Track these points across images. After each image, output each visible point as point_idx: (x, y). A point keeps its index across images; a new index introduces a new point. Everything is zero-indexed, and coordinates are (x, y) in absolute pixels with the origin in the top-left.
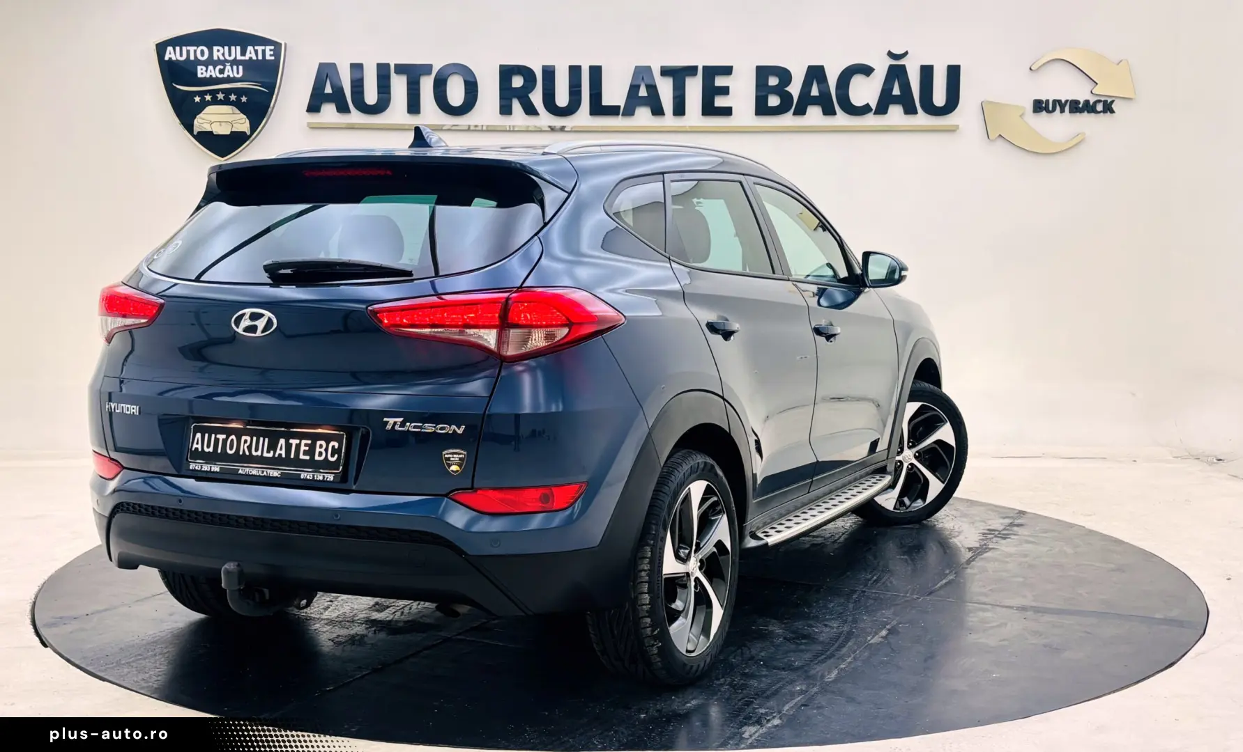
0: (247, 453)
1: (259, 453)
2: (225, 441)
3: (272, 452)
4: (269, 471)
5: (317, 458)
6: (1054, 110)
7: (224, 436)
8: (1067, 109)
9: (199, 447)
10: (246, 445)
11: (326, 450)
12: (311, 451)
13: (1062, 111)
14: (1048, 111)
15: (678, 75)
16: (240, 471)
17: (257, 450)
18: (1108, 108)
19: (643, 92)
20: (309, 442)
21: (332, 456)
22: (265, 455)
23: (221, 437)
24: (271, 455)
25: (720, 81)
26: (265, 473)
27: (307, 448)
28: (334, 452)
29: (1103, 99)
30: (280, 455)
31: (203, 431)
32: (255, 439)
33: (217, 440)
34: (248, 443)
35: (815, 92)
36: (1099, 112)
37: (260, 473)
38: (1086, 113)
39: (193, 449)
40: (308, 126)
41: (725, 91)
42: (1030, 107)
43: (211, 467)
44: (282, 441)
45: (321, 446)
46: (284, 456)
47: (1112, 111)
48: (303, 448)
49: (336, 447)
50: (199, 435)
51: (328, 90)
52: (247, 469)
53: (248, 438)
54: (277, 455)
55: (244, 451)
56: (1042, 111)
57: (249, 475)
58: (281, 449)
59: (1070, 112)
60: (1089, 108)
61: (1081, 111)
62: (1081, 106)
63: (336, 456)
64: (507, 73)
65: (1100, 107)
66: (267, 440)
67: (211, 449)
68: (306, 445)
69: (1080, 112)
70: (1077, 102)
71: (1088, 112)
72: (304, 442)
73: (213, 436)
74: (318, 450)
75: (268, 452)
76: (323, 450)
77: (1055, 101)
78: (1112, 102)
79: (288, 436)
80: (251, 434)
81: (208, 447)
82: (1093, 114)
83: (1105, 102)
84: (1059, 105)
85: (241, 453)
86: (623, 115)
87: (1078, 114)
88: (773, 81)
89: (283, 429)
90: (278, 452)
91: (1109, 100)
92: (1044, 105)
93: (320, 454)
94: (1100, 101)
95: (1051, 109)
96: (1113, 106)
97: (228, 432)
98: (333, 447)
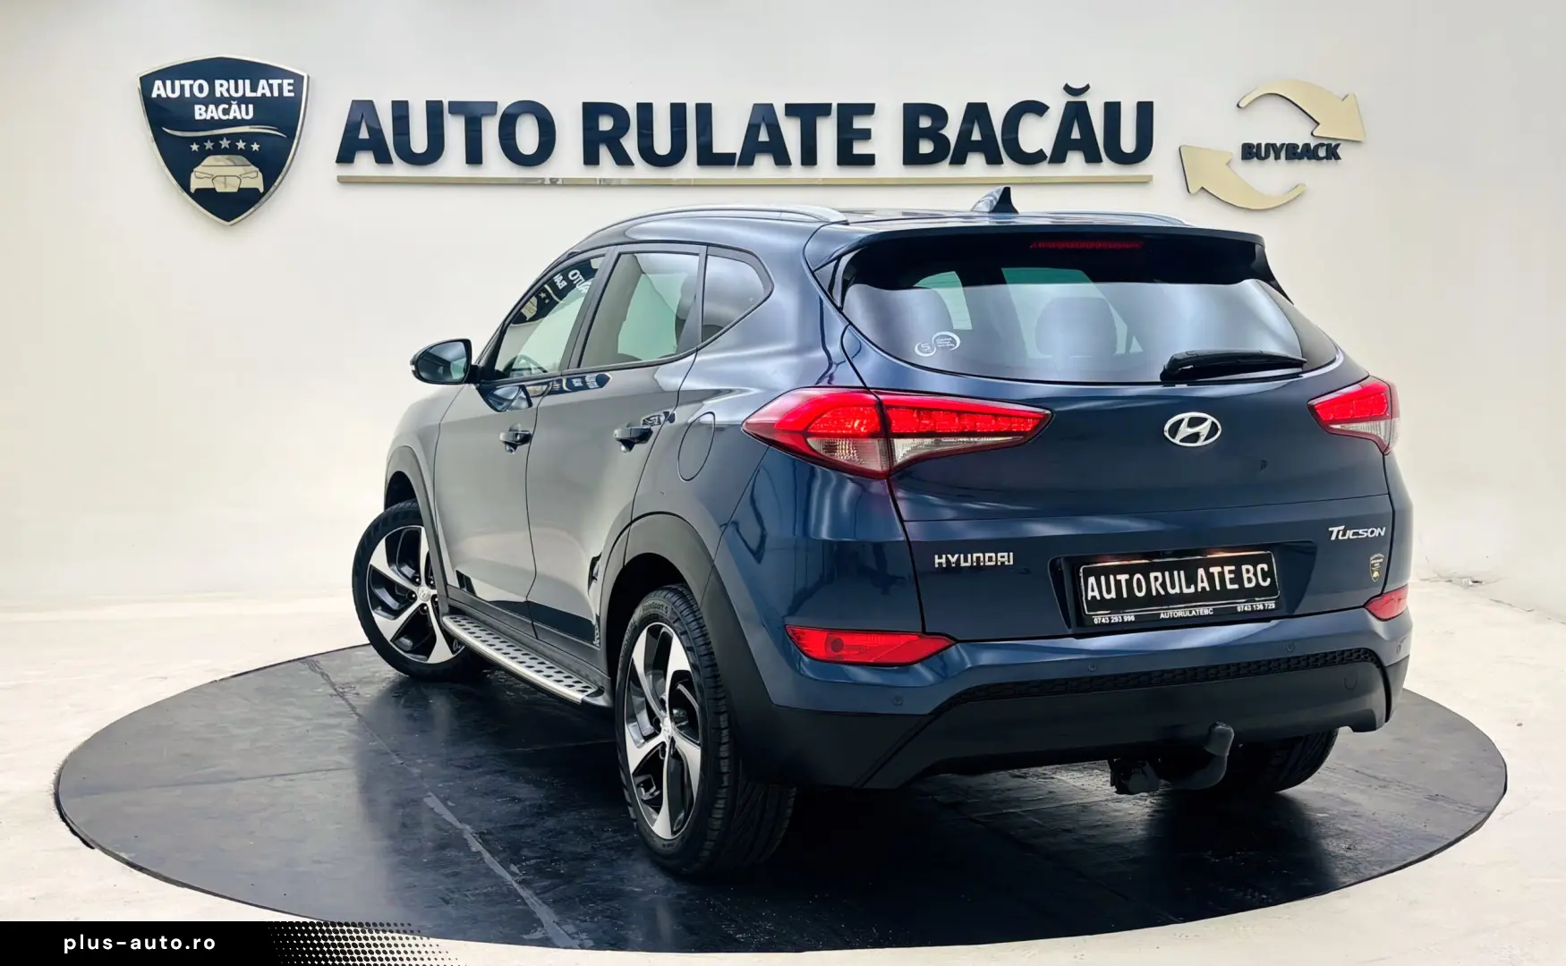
0: (1162, 592)
1: (1177, 590)
2: (1129, 582)
3: (1193, 586)
4: (1197, 610)
5: (1247, 585)
6: (1267, 156)
7: (1127, 576)
8: (1283, 154)
9: (1096, 594)
10: (1158, 583)
11: (1255, 574)
12: (1238, 578)
13: (1277, 157)
14: (1260, 158)
15: (808, 114)
16: (1162, 616)
17: (1173, 587)
18: (1332, 154)
19: (763, 136)
20: (1233, 568)
21: (1264, 580)
22: (1186, 591)
23: (1123, 578)
24: (1192, 590)
25: (859, 123)
26: (1194, 613)
27: (1232, 576)
28: (1265, 575)
29: (1326, 142)
30: (1203, 588)
31: (1097, 573)
32: (1167, 574)
33: (1118, 583)
34: (1160, 580)
35: (976, 136)
36: (1322, 158)
37: (1188, 614)
38: (1305, 159)
39: (1089, 598)
40: (338, 180)
41: (865, 135)
42: (1238, 152)
43: (1122, 617)
44: (1201, 572)
45: (1248, 571)
46: (1208, 589)
47: (1338, 158)
48: (1228, 576)
49: (1266, 569)
50: (1092, 580)
51: (364, 134)
52: (1170, 612)
53: (1159, 574)
54: (1199, 590)
55: (1157, 590)
56: (1252, 158)
57: (1173, 618)
58: (1202, 581)
59: (1287, 158)
60: (1309, 153)
61: (1300, 157)
62: (1299, 151)
63: (1269, 580)
64: (592, 112)
65: (1322, 153)
66: (1182, 573)
67: (1113, 595)
68: (1230, 572)
69: (1300, 159)
70: (1295, 146)
71: (1309, 158)
72: (1227, 569)
73: (1112, 577)
74: (1245, 576)
75: (1188, 587)
76: (1251, 575)
77: (1267, 146)
78: (1338, 145)
79: (1207, 564)
80: (1161, 568)
81: (1109, 591)
82: (1313, 161)
83: (1329, 146)
84: (1273, 150)
85: (1154, 593)
86: (739, 164)
87: (1297, 161)
88: (925, 123)
89: (1199, 557)
90: (1200, 585)
91: (1334, 144)
92: (1255, 150)
93: (1250, 580)
94: (1322, 145)
95: (1263, 154)
96: (1338, 151)
97: (1131, 570)
98: (1262, 569)
